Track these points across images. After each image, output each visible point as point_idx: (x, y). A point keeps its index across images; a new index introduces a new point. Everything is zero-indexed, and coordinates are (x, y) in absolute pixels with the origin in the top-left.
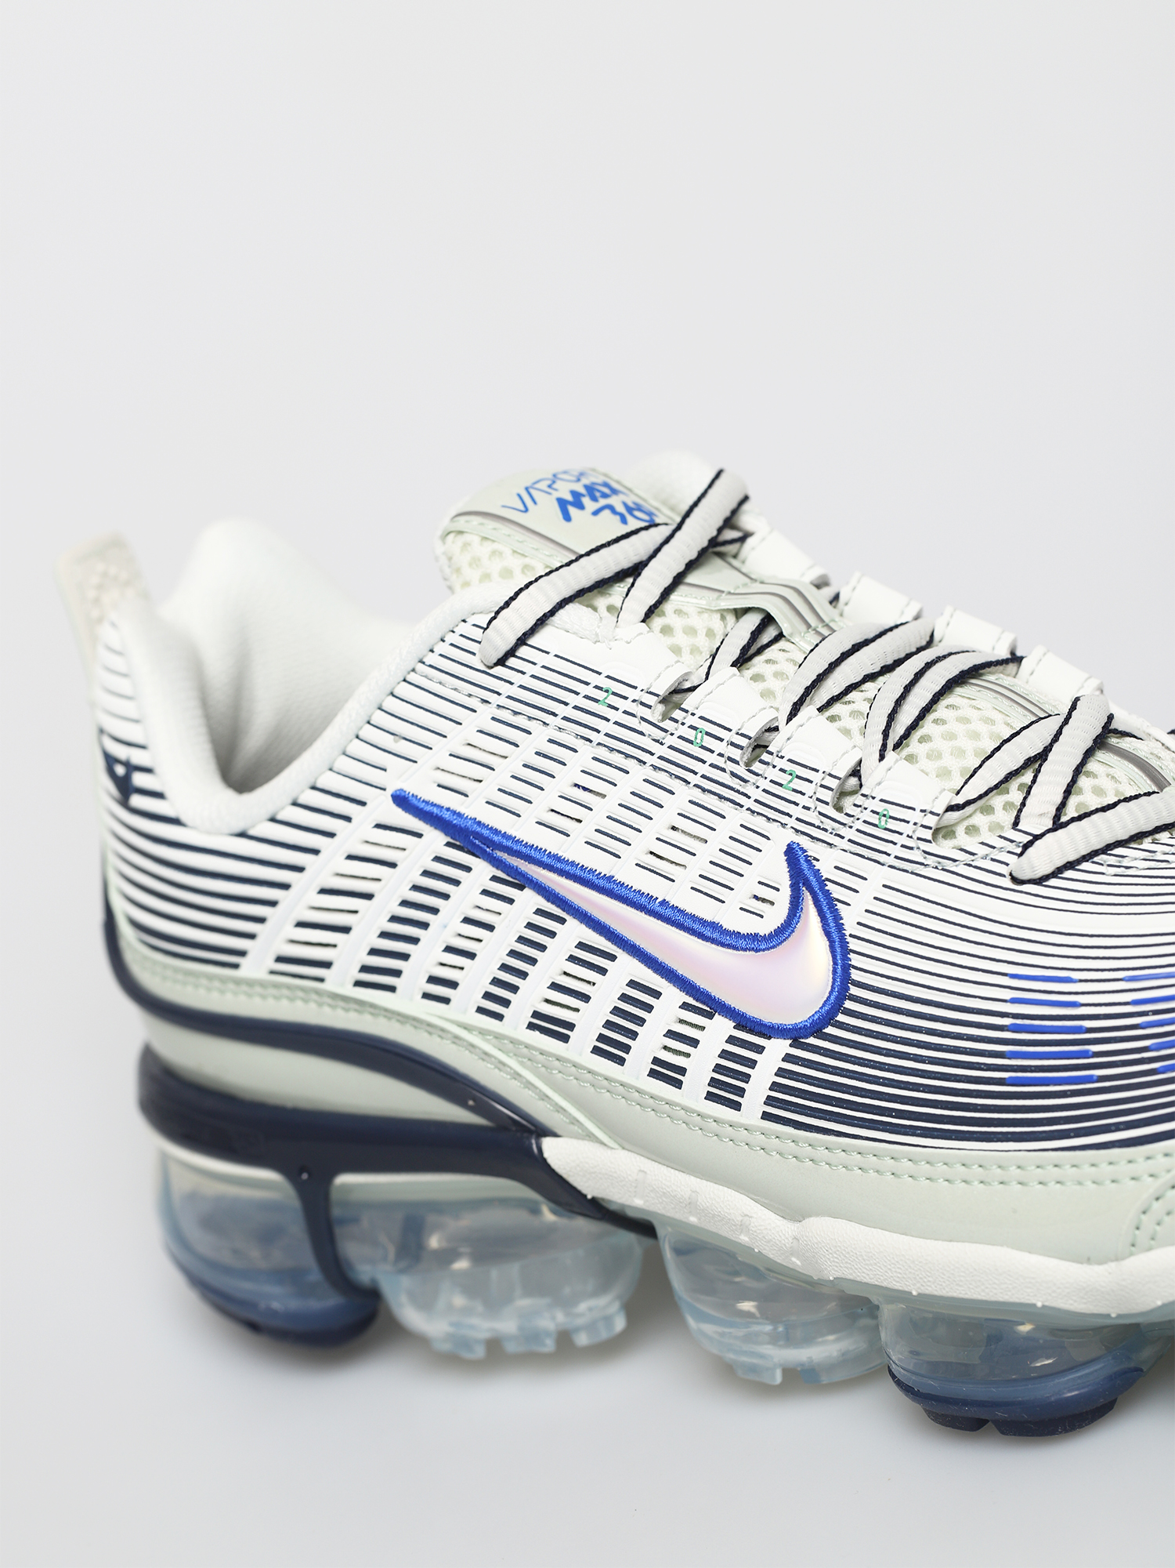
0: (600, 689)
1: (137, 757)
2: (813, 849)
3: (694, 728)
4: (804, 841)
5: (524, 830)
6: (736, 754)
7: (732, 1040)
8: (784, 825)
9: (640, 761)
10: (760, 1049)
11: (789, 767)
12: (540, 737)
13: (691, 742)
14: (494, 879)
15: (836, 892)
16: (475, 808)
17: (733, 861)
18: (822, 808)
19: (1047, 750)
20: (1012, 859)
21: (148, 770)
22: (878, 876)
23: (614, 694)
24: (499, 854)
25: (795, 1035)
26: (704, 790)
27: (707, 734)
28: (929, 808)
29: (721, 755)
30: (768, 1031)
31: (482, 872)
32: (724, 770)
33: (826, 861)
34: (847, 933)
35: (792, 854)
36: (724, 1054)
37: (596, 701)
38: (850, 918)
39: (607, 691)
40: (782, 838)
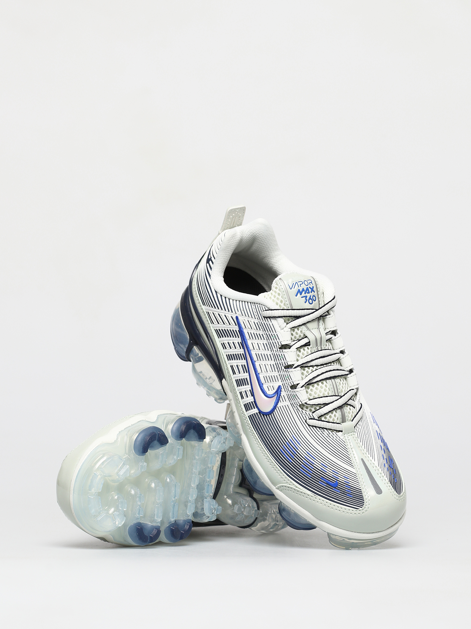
0: (274, 335)
1: (213, 259)
2: (283, 390)
3: (282, 355)
4: (282, 387)
5: (249, 342)
6: (284, 365)
7: (252, 402)
8: (282, 382)
9: (271, 350)
10: (254, 408)
11: (288, 375)
12: (261, 332)
13: (280, 356)
14: (241, 342)
15: (281, 399)
16: (245, 331)
17: (272, 379)
18: (288, 385)
19: (329, 403)
20: (308, 418)
21: (213, 263)
22: (287, 403)
23: (276, 338)
24: (243, 341)
25: (260, 412)
26: (276, 365)
27: (283, 358)
28: (301, 401)
29: (282, 363)
30: (257, 407)
31: (239, 340)
32: (281, 365)
33: (283, 393)
34: (278, 406)
35: (279, 387)
36: (250, 403)
37: (272, 336)
38: (280, 404)
39: (275, 336)
40: (280, 383)
